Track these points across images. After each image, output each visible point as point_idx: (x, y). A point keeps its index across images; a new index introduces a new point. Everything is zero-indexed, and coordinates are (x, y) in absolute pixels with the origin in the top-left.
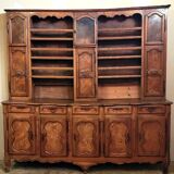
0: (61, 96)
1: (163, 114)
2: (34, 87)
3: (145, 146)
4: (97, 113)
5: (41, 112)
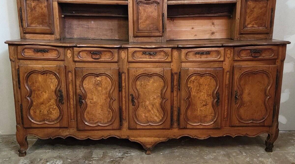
1: (273, 61)
3: (242, 111)
4: (169, 60)
5: (76, 59)
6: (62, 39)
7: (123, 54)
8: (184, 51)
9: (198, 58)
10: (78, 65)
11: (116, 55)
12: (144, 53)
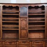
0: (14, 37)
2: (3, 33)
4: (29, 44)
5: (6, 44)
6: (2, 39)
7: (17, 43)
8: (33, 42)
9: (36, 44)
10: (6, 45)
11: (16, 43)
12: (23, 42)
